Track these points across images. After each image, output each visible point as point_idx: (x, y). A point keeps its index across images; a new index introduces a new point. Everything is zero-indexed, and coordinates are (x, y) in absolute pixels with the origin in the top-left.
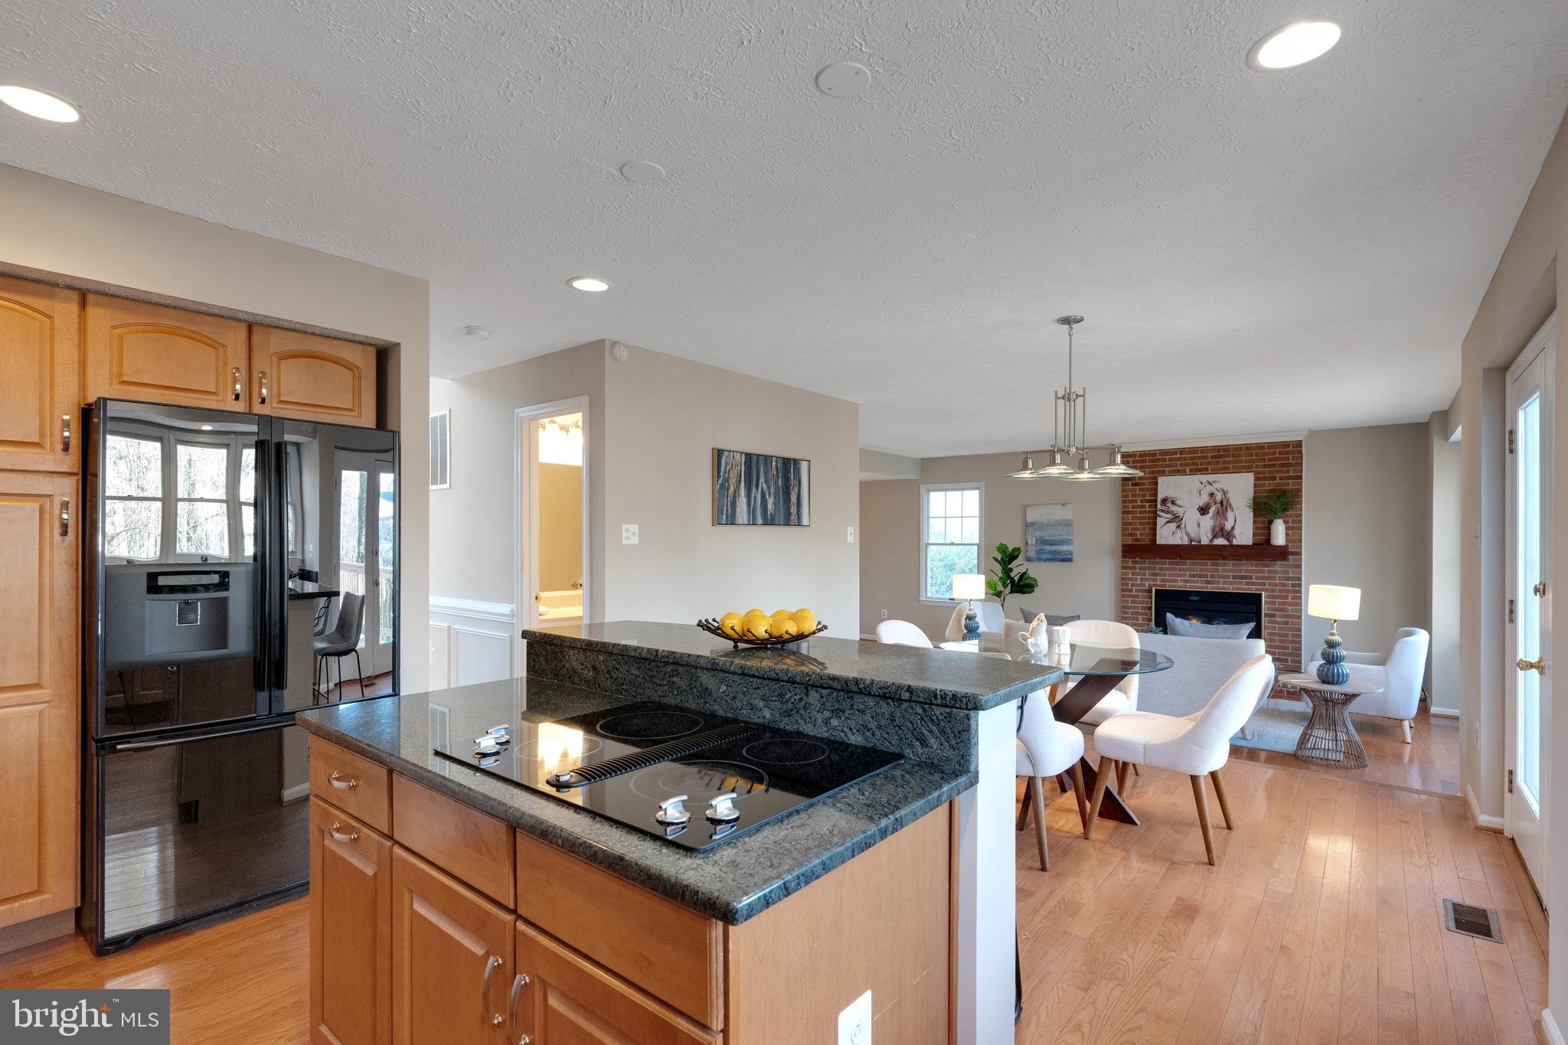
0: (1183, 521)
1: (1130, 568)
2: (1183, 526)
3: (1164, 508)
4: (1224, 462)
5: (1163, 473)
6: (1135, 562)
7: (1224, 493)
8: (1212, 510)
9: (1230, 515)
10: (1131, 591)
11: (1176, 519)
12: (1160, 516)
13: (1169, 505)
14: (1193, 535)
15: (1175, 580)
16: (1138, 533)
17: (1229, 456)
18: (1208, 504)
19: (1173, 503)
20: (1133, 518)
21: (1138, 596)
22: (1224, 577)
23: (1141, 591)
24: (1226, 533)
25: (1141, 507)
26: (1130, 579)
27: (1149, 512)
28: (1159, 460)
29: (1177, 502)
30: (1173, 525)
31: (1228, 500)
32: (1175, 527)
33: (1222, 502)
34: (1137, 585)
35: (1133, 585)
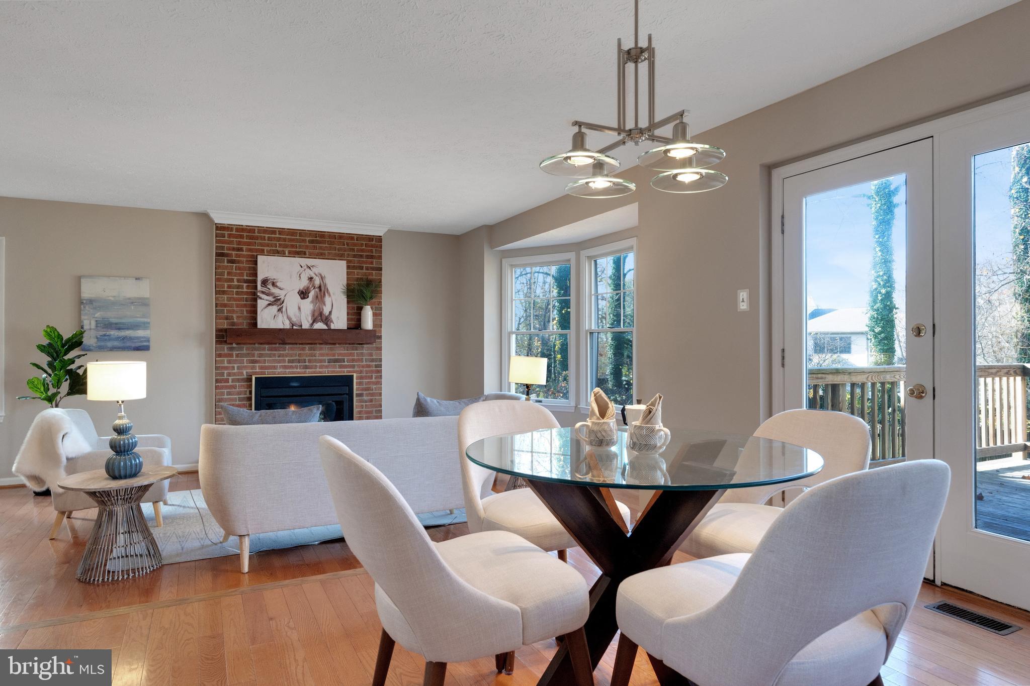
0: (284, 304)
1: (226, 356)
2: (284, 309)
3: (264, 289)
4: (321, 248)
5: (262, 252)
6: (231, 349)
7: (322, 278)
8: (312, 294)
9: (327, 300)
10: (227, 381)
11: (277, 302)
12: (261, 298)
13: (270, 286)
14: (294, 319)
15: (274, 366)
16: (235, 316)
17: (324, 242)
18: (308, 288)
19: (274, 284)
20: (229, 299)
21: (234, 387)
22: (321, 361)
23: (238, 380)
24: (324, 318)
25: (238, 287)
26: (226, 368)
27: (247, 293)
28: (257, 238)
29: (278, 284)
30: (274, 309)
31: (325, 285)
32: (277, 310)
33: (320, 287)
34: (234, 374)
35: (229, 374)
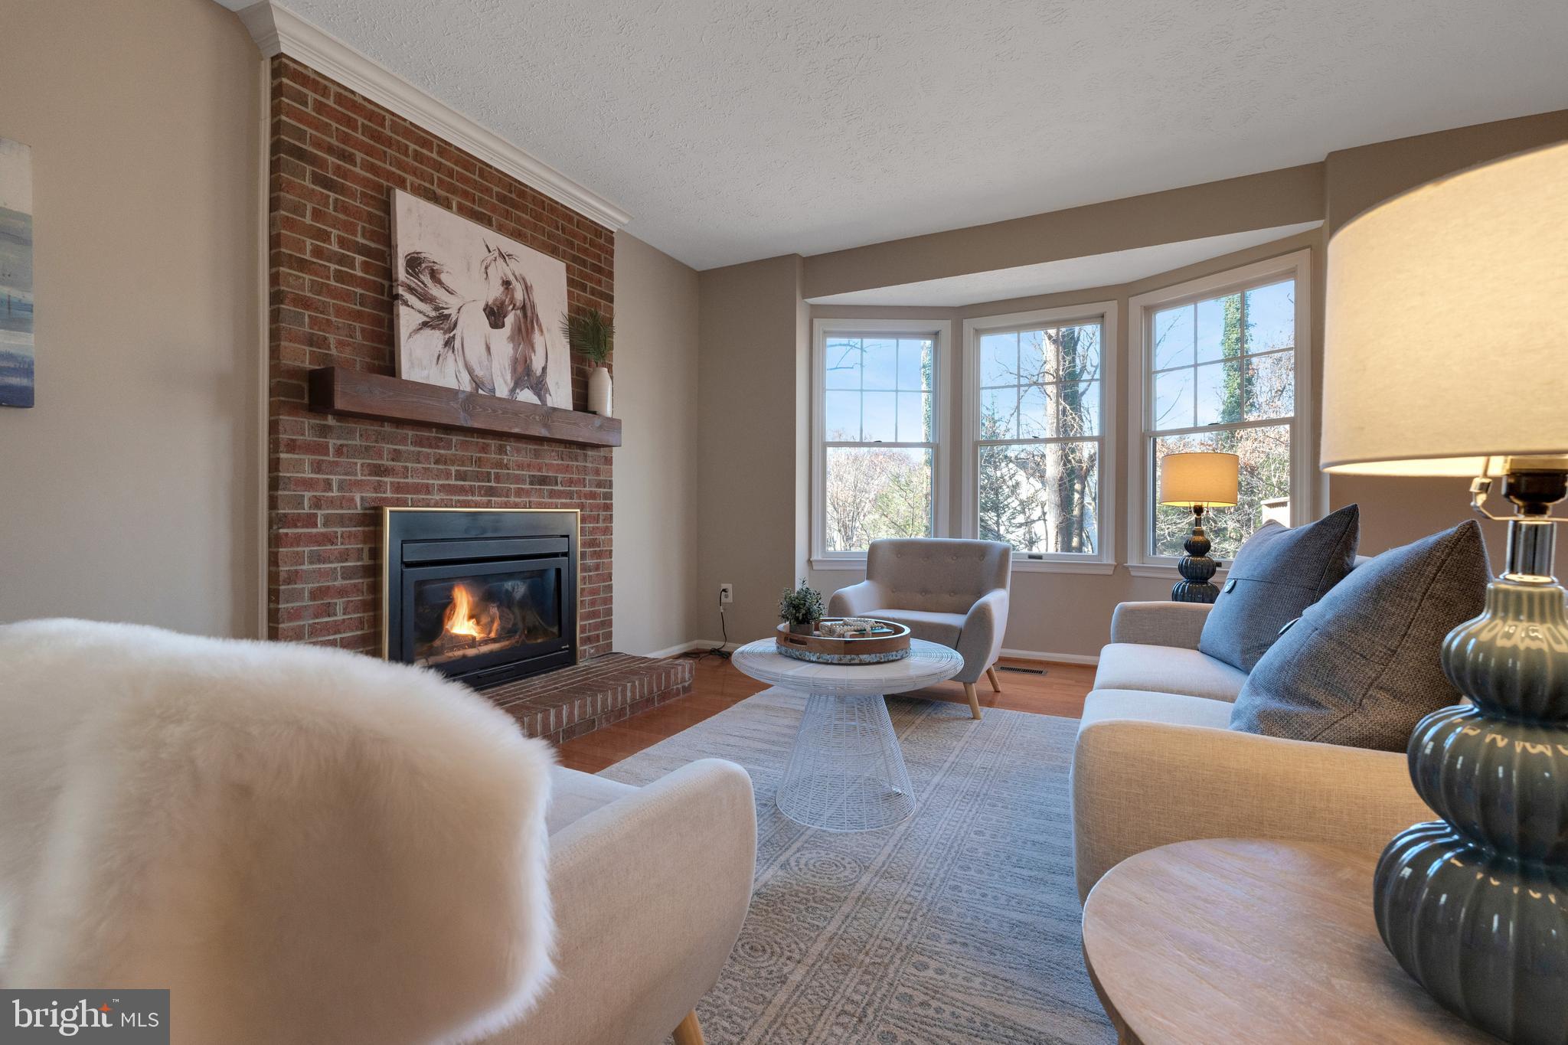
0: (457, 332)
1: (309, 448)
2: (457, 343)
3: (413, 282)
4: (518, 220)
5: (402, 184)
6: (324, 431)
7: (527, 289)
8: (509, 320)
9: (537, 339)
10: (311, 520)
11: (441, 321)
12: (406, 303)
13: (426, 279)
14: (479, 372)
15: (427, 486)
16: (332, 338)
17: (524, 209)
18: (503, 303)
19: (434, 275)
20: (318, 288)
21: (329, 539)
22: (518, 479)
23: (341, 520)
24: (534, 381)
25: (342, 260)
26: (309, 484)
27: (363, 284)
28: (389, 142)
29: (443, 277)
30: (436, 338)
31: (533, 307)
32: (442, 342)
33: (524, 308)
34: (331, 502)
35: (317, 503)
